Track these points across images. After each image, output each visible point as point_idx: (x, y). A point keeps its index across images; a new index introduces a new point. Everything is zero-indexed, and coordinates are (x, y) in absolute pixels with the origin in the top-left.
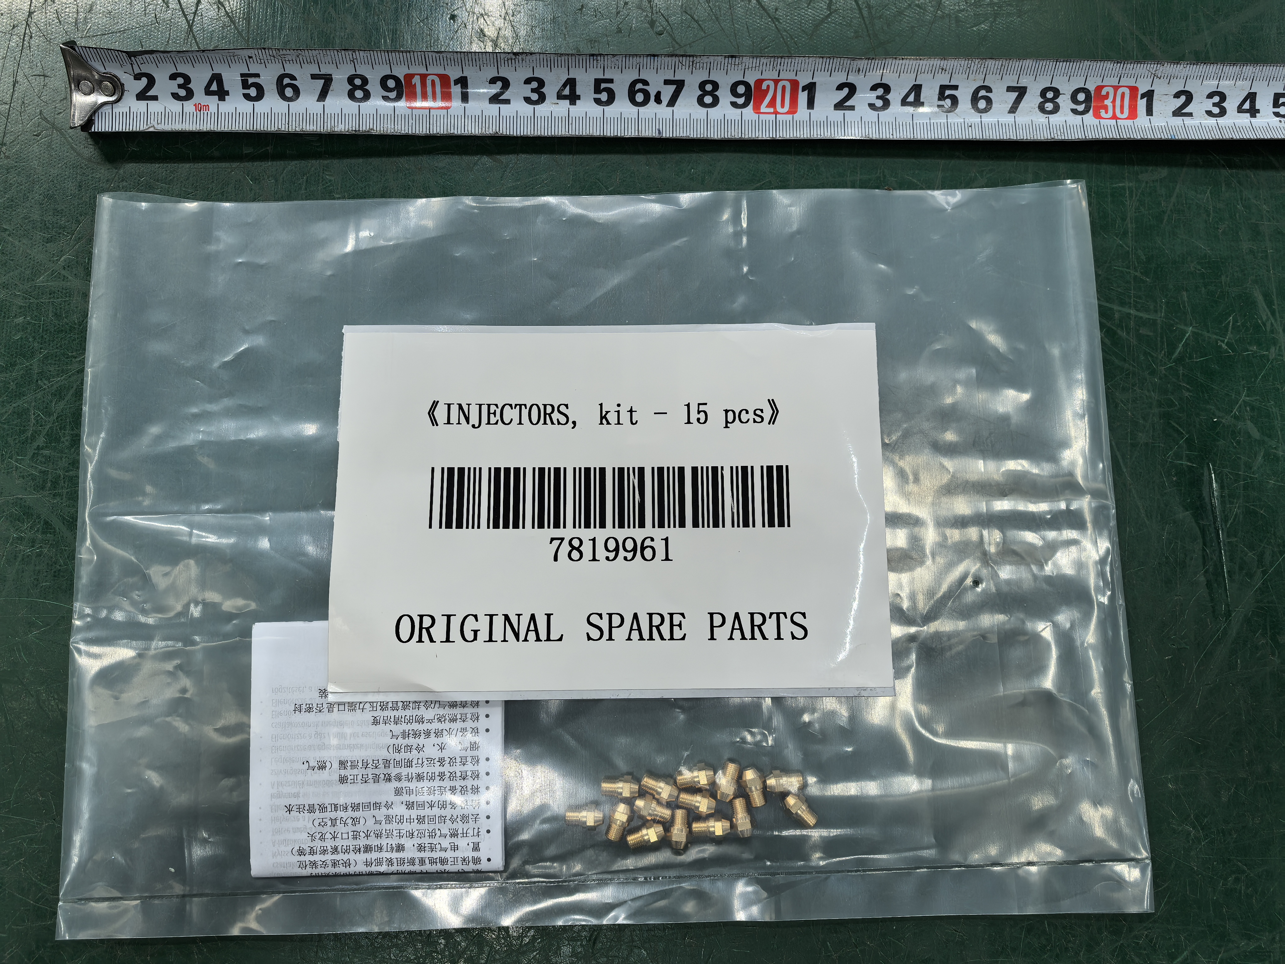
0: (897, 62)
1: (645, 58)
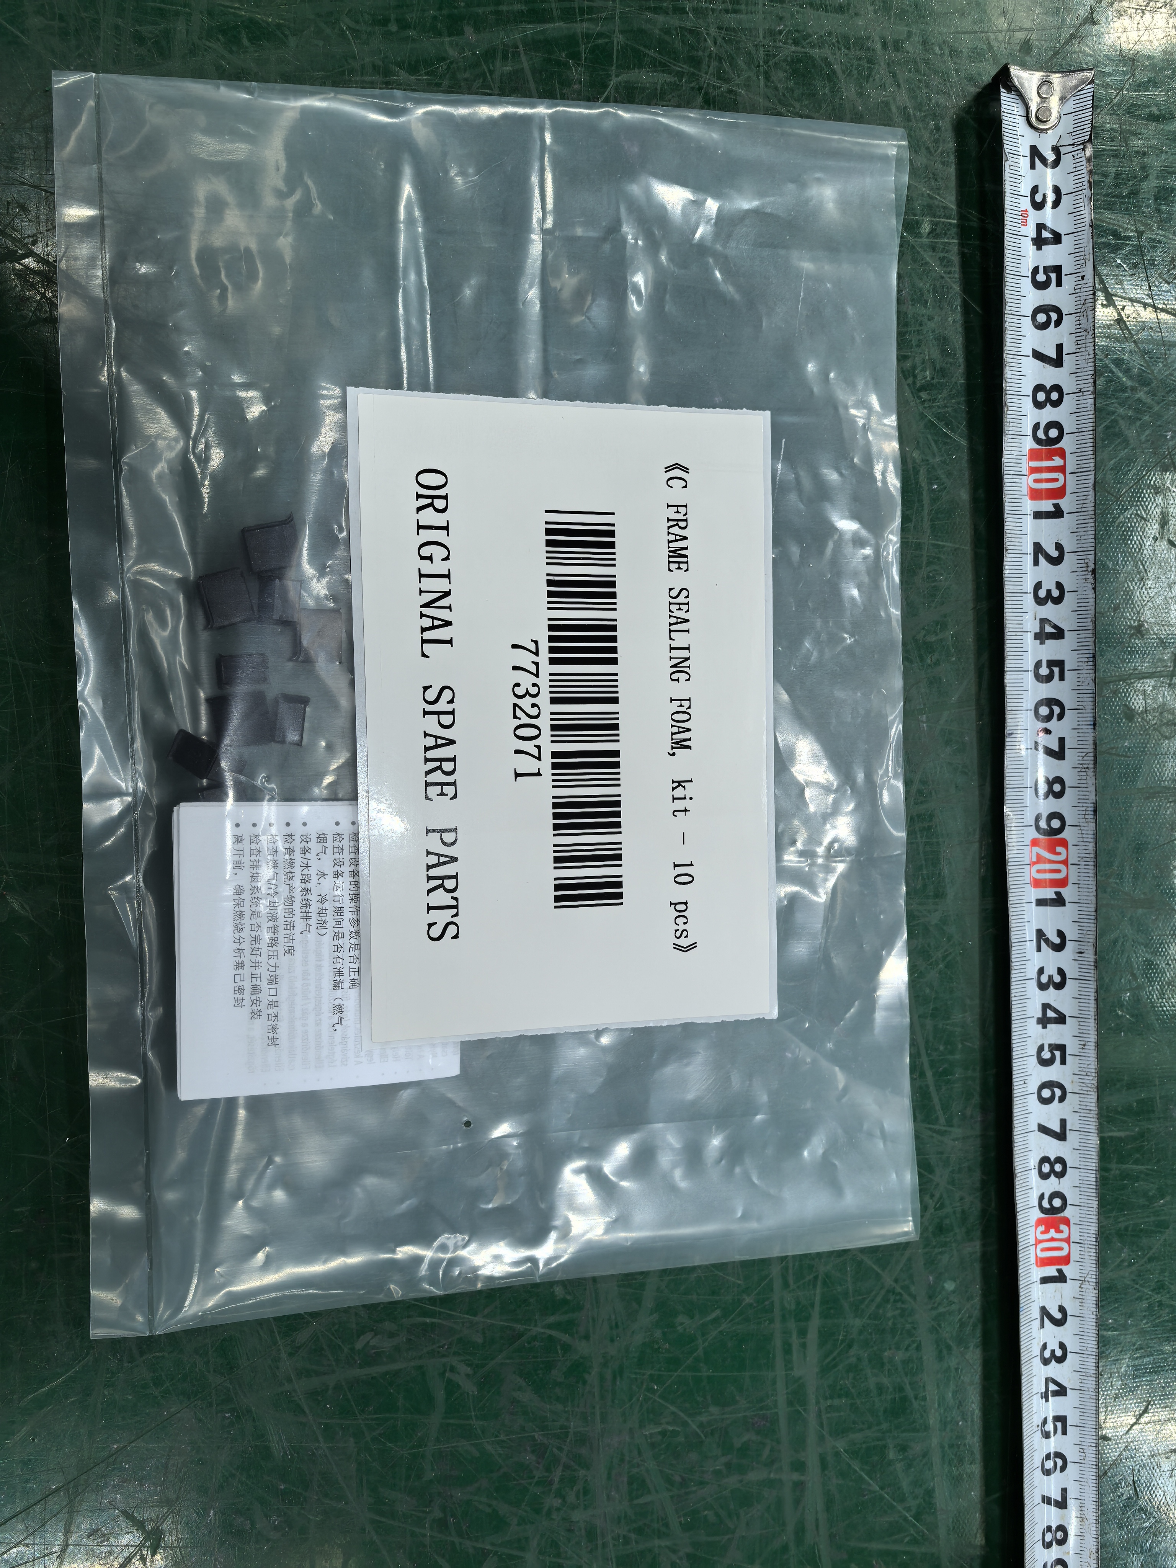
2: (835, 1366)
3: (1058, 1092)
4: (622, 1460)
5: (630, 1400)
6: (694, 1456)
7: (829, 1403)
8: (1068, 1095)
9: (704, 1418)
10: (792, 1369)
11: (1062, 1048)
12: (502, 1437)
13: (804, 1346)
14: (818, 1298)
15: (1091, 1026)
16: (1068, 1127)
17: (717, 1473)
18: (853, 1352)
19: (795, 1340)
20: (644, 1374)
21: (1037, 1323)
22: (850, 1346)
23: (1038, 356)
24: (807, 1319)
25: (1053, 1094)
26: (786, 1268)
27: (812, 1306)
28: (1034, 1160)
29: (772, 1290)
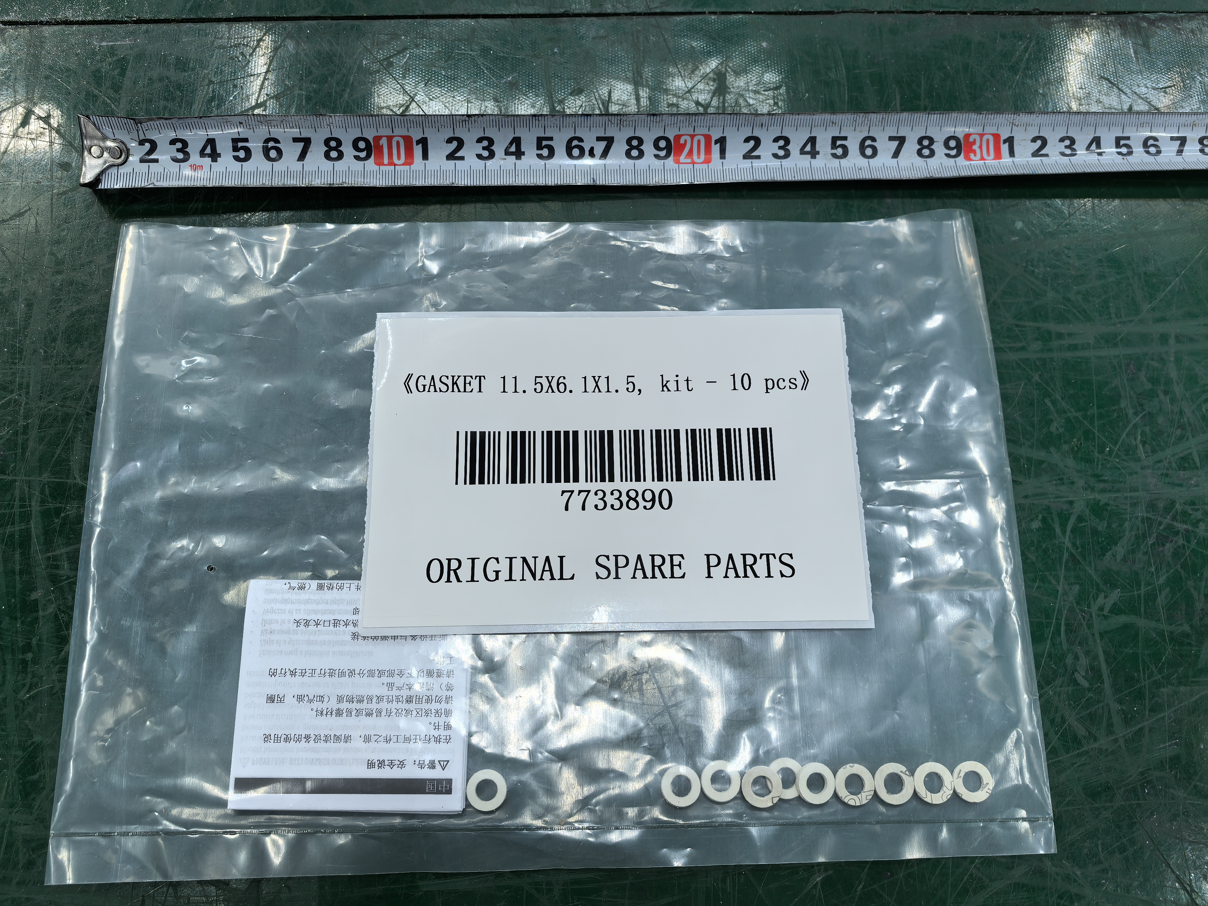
0: (794, 117)
2: (1084, 310)
3: (868, 142)
4: (1167, 475)
5: (1119, 469)
6: (1160, 419)
7: (1113, 316)
8: (871, 135)
9: (1130, 412)
10: (1088, 344)
11: (834, 139)
12: (1153, 569)
13: (1070, 335)
14: (1033, 324)
15: (818, 118)
16: (895, 135)
17: (1173, 401)
18: (1073, 298)
19: (1066, 342)
20: (1098, 458)
21: (1044, 160)
22: (1069, 300)
23: (302, 157)
24: (1049, 332)
25: (869, 146)
26: (1011, 348)
27: (1039, 328)
28: (919, 162)
29: (1028, 359)
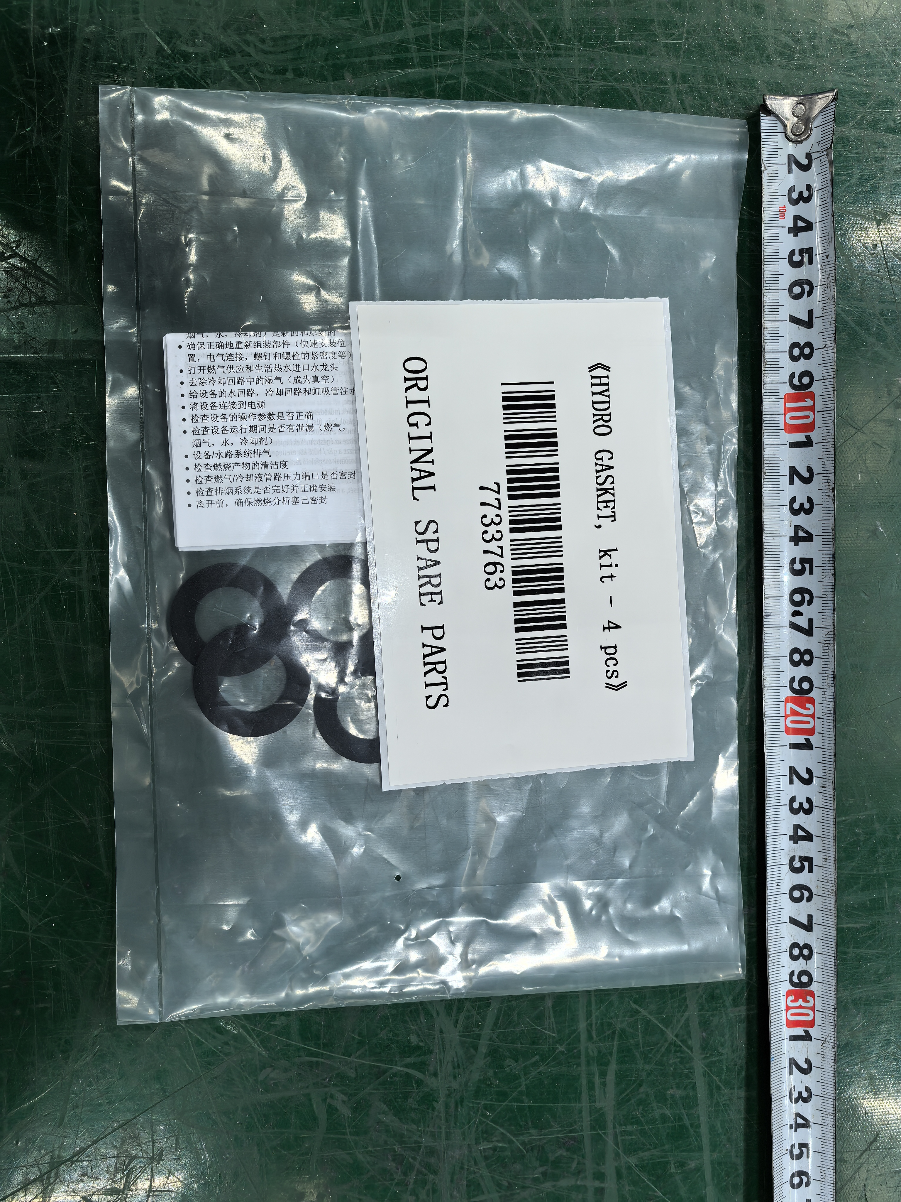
0: (832, 820)
1: (832, 602)
2: (628, 1100)
3: (806, 894)
4: (462, 1168)
5: (469, 1123)
6: (518, 1167)
7: (623, 1128)
8: (814, 897)
9: (526, 1138)
10: (595, 1102)
11: (809, 860)
12: (370, 1149)
13: (604, 1084)
14: (615, 1049)
15: (832, 844)
16: (814, 921)
17: (536, 1180)
18: (642, 1090)
19: (597, 1080)
20: (479, 1103)
21: (787, 1070)
22: (640, 1085)
23: (794, 320)
24: (607, 1064)
25: (802, 895)
26: (591, 1025)
27: (611, 1054)
28: (786, 945)
29: (580, 1041)
